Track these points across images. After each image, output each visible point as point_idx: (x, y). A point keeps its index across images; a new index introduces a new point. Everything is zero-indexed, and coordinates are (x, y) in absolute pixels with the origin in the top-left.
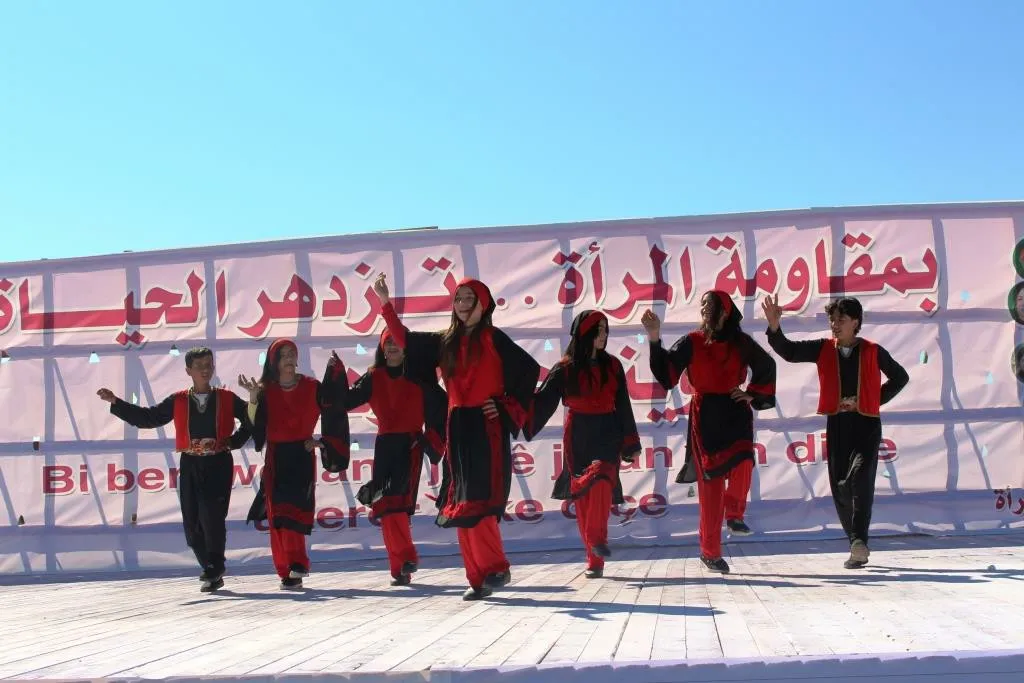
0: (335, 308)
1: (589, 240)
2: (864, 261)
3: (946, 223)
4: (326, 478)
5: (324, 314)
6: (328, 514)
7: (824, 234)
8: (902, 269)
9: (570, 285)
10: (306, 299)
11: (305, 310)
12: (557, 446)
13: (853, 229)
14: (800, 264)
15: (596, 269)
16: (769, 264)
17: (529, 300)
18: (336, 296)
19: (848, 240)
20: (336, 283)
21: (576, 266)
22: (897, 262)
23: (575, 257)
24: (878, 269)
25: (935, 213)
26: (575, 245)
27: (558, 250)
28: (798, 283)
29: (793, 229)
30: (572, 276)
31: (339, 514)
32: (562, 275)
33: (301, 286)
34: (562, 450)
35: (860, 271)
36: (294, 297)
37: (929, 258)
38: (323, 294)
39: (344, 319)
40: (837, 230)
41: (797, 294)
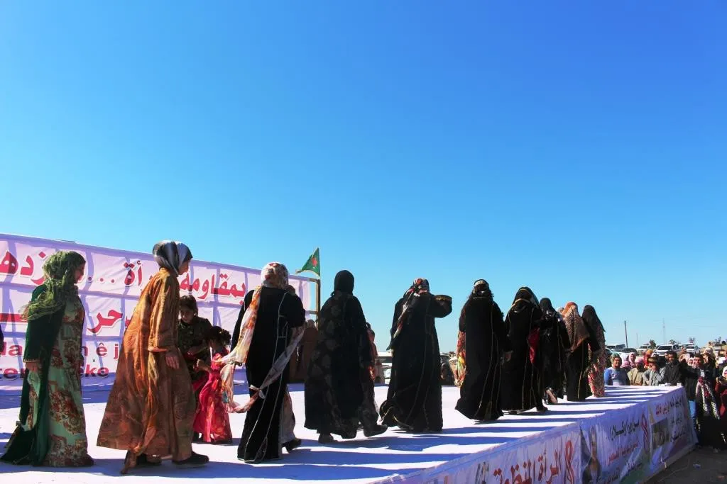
0: (28, 272)
1: (137, 260)
2: (225, 284)
3: (248, 274)
4: (11, 353)
5: (21, 273)
6: (10, 371)
7: (214, 272)
8: (235, 288)
9: (129, 277)
10: (13, 265)
11: (12, 270)
12: (116, 345)
13: (223, 271)
14: (207, 282)
15: (140, 271)
16: (198, 280)
17: (113, 281)
18: (28, 265)
19: (221, 276)
20: (29, 260)
21: (132, 269)
22: (234, 286)
23: (132, 266)
24: (229, 288)
25: (246, 270)
26: (132, 261)
27: (125, 261)
28: (205, 289)
29: (205, 268)
30: (130, 273)
31: (15, 371)
32: (126, 272)
33: (11, 258)
34: (118, 346)
35: (223, 287)
36: (7, 262)
37: (243, 286)
38: (22, 263)
39: (30, 277)
40: (218, 271)
41: (205, 293)
